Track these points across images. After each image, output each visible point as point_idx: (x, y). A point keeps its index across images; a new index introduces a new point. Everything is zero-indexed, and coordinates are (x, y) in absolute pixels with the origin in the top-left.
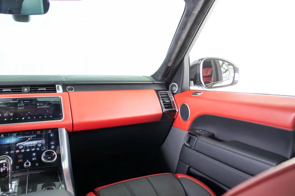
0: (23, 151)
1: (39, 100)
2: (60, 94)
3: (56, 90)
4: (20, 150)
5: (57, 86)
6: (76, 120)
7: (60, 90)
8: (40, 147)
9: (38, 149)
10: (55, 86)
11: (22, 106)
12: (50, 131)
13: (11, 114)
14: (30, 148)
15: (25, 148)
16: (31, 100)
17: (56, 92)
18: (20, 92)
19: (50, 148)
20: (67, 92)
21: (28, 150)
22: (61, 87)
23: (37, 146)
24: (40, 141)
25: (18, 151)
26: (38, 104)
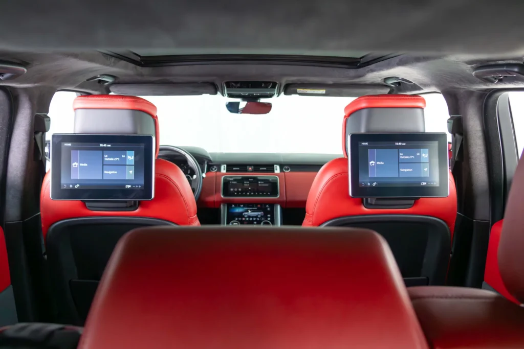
0: (247, 219)
1: (259, 178)
2: (277, 174)
3: (274, 170)
4: (245, 218)
5: (275, 166)
6: (290, 198)
7: (277, 170)
8: (259, 218)
9: (258, 219)
10: (273, 166)
11: (247, 184)
12: (267, 206)
13: (240, 190)
14: (253, 217)
15: (249, 217)
16: (254, 178)
17: (274, 172)
18: (246, 171)
19: (266, 219)
20: (284, 172)
21: (251, 219)
22: (278, 167)
23: (257, 217)
24: (260, 213)
25: (244, 219)
26: (259, 182)
